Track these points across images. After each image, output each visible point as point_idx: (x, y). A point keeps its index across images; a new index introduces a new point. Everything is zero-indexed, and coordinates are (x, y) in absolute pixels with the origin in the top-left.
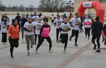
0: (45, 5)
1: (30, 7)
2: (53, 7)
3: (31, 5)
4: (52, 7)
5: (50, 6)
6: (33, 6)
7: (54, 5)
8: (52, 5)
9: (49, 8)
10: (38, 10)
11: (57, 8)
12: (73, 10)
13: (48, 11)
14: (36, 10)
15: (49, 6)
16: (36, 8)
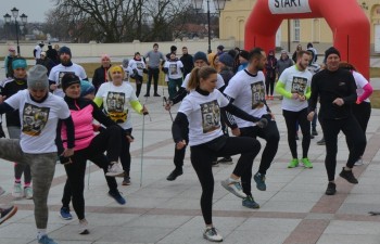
0: (83, 9)
1: (8, 20)
2: (120, 18)
3: (15, 10)
4: (114, 19)
5: (105, 13)
6: (23, 16)
7: (125, 7)
8: (116, 7)
9: (102, 23)
10: (45, 33)
11: (139, 22)
12: (217, 30)
13: (99, 38)
14: (37, 32)
15: (99, 15)
16: (36, 26)
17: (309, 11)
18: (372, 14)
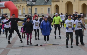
17: (4, 7)
18: (18, 8)
